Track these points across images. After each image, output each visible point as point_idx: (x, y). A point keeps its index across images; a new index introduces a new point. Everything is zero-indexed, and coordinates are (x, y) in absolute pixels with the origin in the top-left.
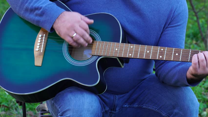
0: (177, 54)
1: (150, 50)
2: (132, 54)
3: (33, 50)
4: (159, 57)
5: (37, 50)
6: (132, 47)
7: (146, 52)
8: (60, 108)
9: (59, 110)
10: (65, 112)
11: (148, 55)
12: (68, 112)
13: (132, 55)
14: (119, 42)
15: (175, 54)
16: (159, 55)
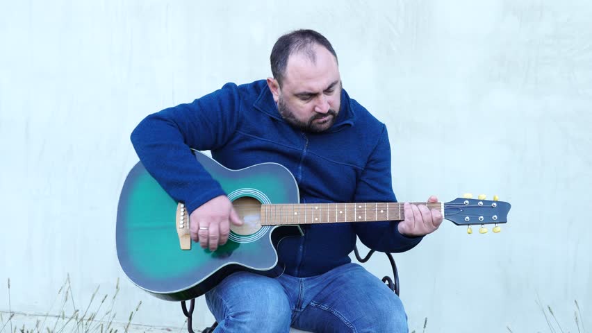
0: (382, 211)
1: (343, 209)
2: (318, 217)
3: (175, 227)
4: (357, 218)
5: (182, 226)
6: (317, 208)
7: (339, 213)
8: (231, 307)
9: (230, 309)
10: (240, 314)
11: (341, 216)
12: (248, 315)
13: (319, 220)
14: (297, 203)
15: (379, 211)
16: (358, 215)
